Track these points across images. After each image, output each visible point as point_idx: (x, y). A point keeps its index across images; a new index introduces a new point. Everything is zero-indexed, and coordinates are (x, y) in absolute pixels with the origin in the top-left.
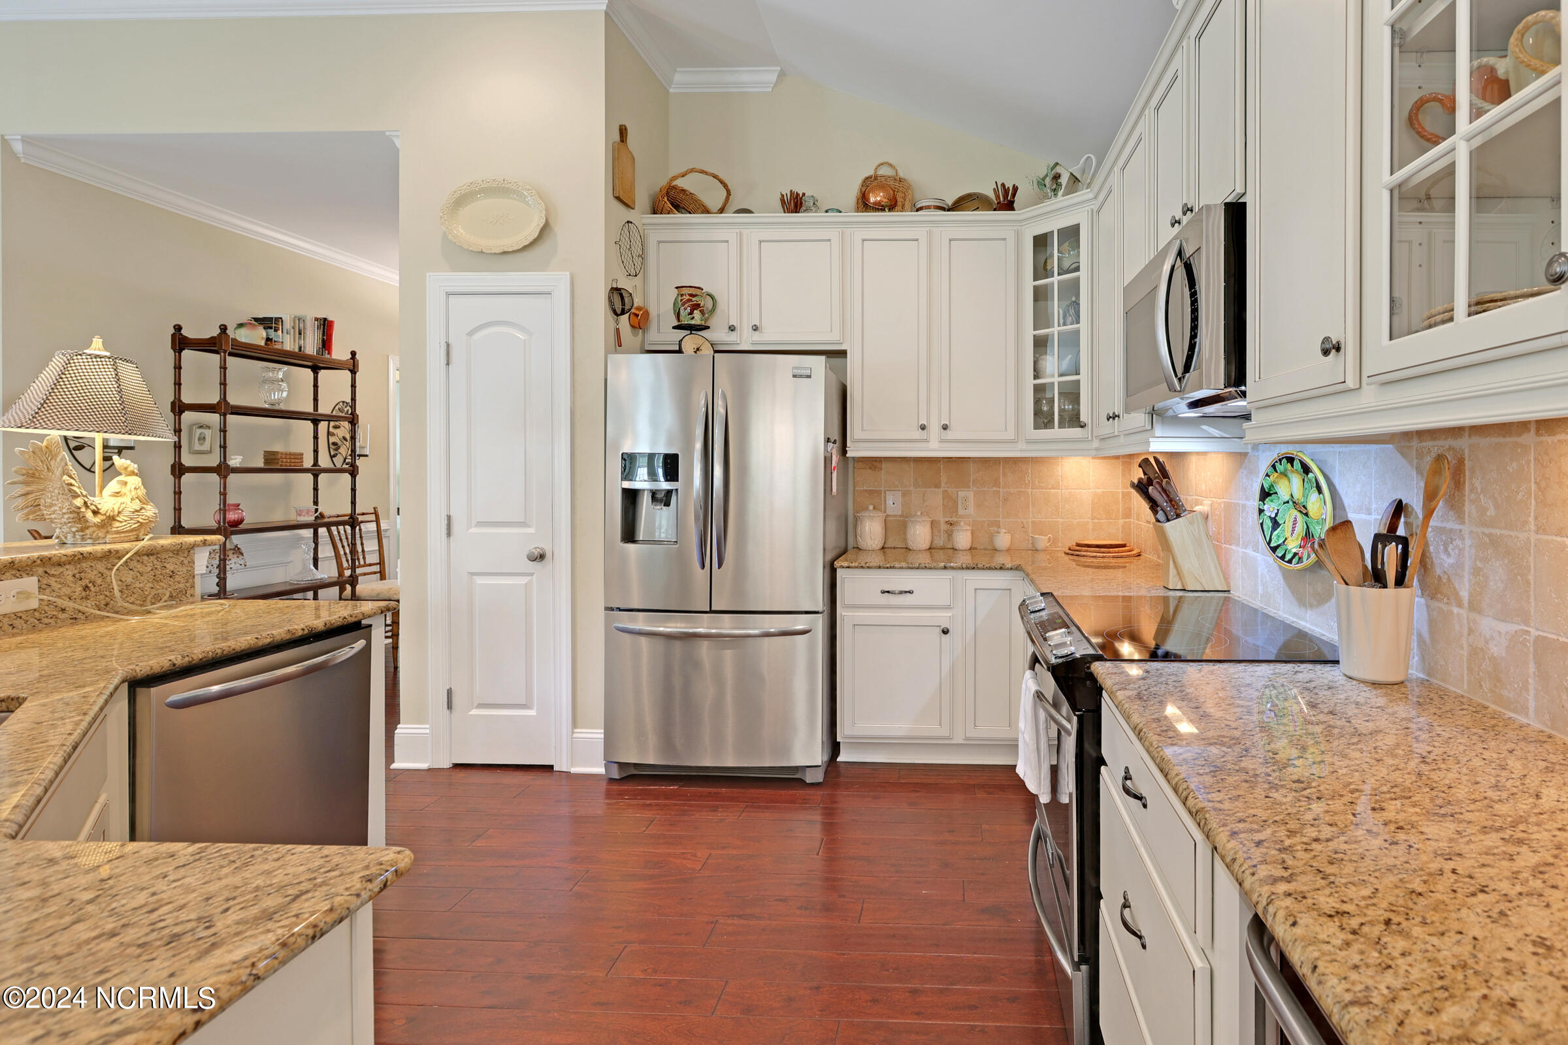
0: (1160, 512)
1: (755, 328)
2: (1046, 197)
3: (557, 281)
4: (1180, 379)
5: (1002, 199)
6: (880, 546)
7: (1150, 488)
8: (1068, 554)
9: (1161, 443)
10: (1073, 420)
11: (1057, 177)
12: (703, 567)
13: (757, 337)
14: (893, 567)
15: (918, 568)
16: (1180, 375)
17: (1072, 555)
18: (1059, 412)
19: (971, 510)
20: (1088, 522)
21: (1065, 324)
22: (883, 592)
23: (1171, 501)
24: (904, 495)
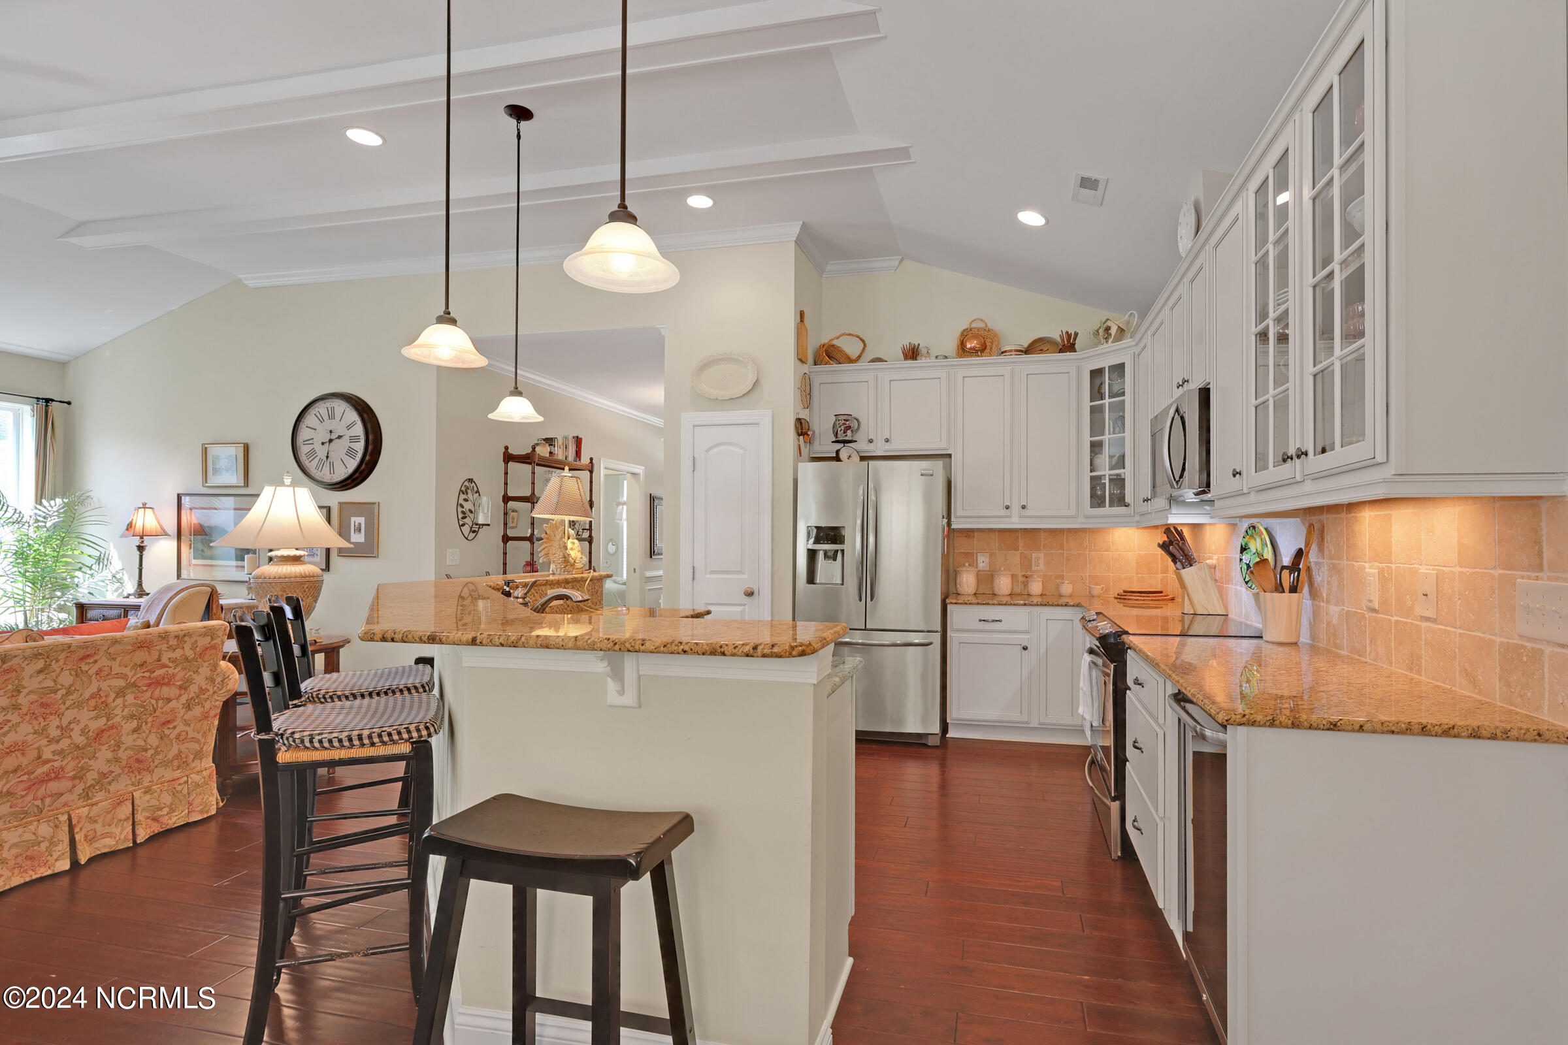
0: (1179, 563)
1: (887, 441)
2: (1100, 343)
3: (763, 416)
4: (1177, 482)
5: (1066, 342)
6: (974, 591)
7: (1171, 547)
8: (1117, 598)
9: (1177, 518)
10: (1120, 500)
11: (1108, 329)
12: (861, 600)
13: (888, 446)
14: (988, 604)
15: (1005, 605)
16: (1177, 479)
17: (1120, 598)
18: (1109, 495)
19: (1042, 567)
20: (1134, 576)
21: (1114, 433)
22: (980, 621)
23: (1186, 555)
24: (991, 555)
